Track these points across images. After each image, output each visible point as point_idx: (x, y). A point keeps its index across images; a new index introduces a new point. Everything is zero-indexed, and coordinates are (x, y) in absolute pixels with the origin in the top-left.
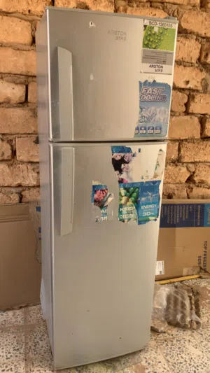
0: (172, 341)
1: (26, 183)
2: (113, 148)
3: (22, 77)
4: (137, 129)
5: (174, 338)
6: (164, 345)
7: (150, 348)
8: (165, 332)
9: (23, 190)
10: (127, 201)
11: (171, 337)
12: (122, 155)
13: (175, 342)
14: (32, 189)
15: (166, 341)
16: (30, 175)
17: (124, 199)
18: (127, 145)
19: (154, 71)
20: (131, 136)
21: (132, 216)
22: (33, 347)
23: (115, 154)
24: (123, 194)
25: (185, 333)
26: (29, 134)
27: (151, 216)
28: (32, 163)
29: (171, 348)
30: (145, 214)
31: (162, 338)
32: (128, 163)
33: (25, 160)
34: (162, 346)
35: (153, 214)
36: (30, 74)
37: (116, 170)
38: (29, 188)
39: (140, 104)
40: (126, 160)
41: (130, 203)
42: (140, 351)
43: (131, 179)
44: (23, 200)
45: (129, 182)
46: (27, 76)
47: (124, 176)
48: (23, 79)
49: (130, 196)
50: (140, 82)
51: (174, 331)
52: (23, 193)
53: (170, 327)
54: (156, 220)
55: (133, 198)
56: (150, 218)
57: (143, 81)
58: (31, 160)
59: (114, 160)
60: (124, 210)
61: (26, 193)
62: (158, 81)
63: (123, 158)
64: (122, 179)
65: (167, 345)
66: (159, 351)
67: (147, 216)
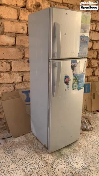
0: (86, 136)
1: (17, 81)
2: (71, 61)
3: (14, 34)
4: (79, 53)
5: (86, 134)
6: (84, 137)
7: (80, 139)
8: (82, 133)
9: (15, 85)
10: (75, 81)
11: (85, 134)
12: (74, 63)
13: (87, 136)
14: (18, 84)
15: (84, 136)
16: (18, 77)
17: (74, 80)
18: (76, 60)
19: (84, 32)
20: (77, 56)
21: (76, 87)
22: (36, 148)
23: (72, 63)
24: (74, 79)
25: (89, 132)
26: (18, 59)
27: (82, 87)
28: (19, 72)
29: (87, 138)
30: (80, 86)
31: (82, 135)
32: (76, 67)
33: (17, 71)
34: (83, 138)
35: (82, 86)
36: (17, 33)
37: (72, 70)
38: (17, 83)
39: (80, 44)
40: (75, 65)
41: (76, 82)
42: (77, 141)
43: (77, 73)
44: (15, 89)
45: (76, 74)
46: (16, 33)
47: (74, 72)
48: (14, 35)
49: (76, 80)
50: (80, 36)
51: (85, 132)
52: (15, 86)
53: (83, 131)
54: (83, 88)
55: (77, 80)
56: (82, 88)
57: (81, 35)
58: (19, 71)
59: (72, 66)
60: (74, 85)
61: (16, 86)
62: (85, 35)
63: (74, 65)
64: (74, 73)
65: (85, 137)
66: (83, 139)
67: (80, 87)
